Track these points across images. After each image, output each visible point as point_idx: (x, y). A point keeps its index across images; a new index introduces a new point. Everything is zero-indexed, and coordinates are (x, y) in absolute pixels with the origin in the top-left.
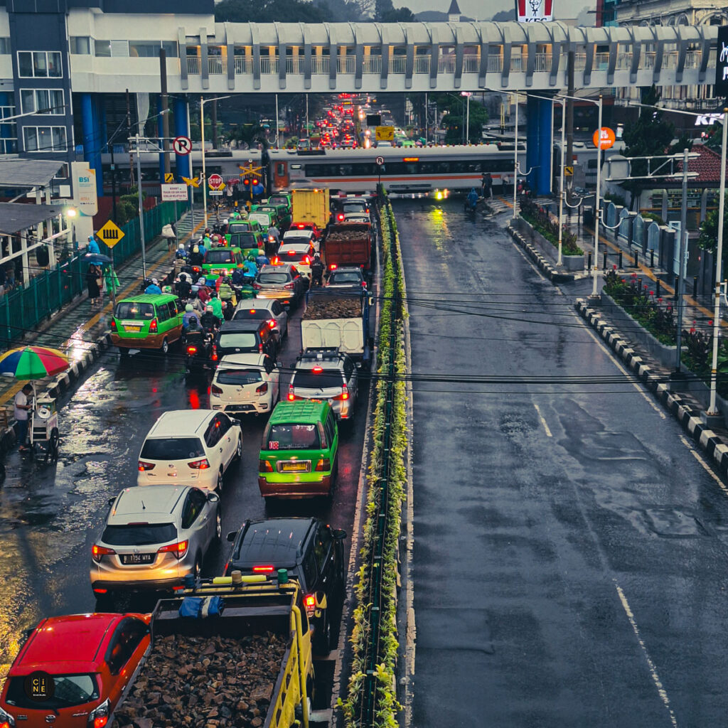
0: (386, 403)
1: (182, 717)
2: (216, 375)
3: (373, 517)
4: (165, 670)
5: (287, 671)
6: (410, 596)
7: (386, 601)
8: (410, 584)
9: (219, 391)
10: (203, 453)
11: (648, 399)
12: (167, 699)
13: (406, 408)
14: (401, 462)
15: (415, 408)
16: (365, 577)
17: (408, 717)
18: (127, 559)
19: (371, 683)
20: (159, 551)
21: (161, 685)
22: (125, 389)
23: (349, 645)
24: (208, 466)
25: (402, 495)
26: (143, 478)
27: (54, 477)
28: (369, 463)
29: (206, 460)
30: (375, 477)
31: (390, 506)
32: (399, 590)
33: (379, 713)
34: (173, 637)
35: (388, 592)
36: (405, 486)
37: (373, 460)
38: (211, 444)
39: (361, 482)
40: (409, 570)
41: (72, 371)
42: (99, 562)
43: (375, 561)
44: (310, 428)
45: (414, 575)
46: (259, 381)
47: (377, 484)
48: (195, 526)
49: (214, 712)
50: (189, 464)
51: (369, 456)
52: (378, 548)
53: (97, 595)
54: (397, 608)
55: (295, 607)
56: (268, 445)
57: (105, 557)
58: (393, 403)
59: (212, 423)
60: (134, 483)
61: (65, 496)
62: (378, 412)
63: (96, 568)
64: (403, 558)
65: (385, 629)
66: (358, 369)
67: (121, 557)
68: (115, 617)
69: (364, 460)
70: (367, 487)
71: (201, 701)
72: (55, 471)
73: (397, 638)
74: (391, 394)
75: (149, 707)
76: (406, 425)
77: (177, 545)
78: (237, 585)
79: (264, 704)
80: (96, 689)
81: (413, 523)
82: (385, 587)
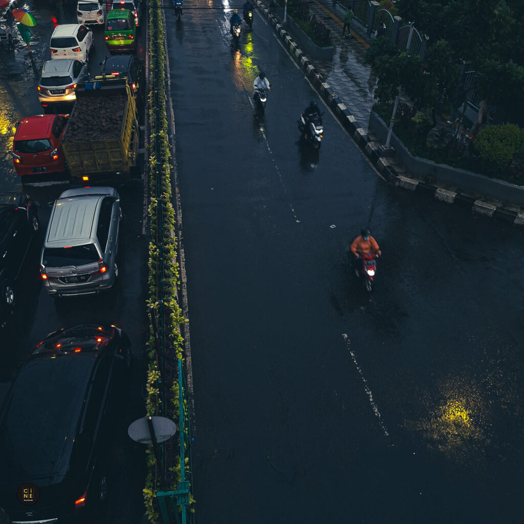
0: (153, 20)
1: (93, 122)
2: (78, 6)
3: (153, 71)
4: (84, 109)
5: (128, 107)
6: (171, 104)
7: (161, 106)
8: (171, 99)
9: (80, 14)
10: (77, 45)
11: (261, 16)
12: (86, 117)
13: (163, 22)
14: (162, 47)
15: (167, 22)
16: (152, 97)
17: (174, 150)
18: (54, 92)
19: (159, 139)
20: (67, 88)
21: (83, 113)
22: (38, 15)
23: (149, 124)
24: (81, 50)
25: (165, 62)
26: (54, 57)
27: (15, 57)
28: (149, 48)
29: (79, 47)
30: (152, 54)
31: (159, 66)
32: (166, 102)
33: (162, 149)
34: (84, 98)
35: (161, 102)
36: (165, 57)
37: (151, 46)
38: (81, 40)
39: (147, 57)
40: (170, 93)
41: (11, 6)
42: (42, 93)
43: (156, 90)
44: (124, 21)
45: (172, 95)
46: (97, 9)
47: (153, 56)
48: (80, 77)
49: (104, 120)
50: (72, 50)
51: (149, 44)
52: (156, 84)
53: (44, 108)
54: (166, 109)
55: (127, 85)
56: (108, 28)
57: (44, 92)
58: (156, 20)
59: (79, 30)
60: (50, 59)
61: (21, 65)
62: (151, 24)
63: (41, 96)
64: (167, 88)
65: (162, 117)
66: (140, 3)
67: (51, 91)
68: (53, 116)
69: (147, 47)
70: (149, 58)
71: (99, 117)
72: (14, 54)
73: (167, 120)
74: (155, 15)
75: (81, 120)
76: (163, 30)
77: (73, 85)
78: (104, 78)
79: (121, 117)
80: (51, 145)
81: (170, 74)
82: (161, 100)
